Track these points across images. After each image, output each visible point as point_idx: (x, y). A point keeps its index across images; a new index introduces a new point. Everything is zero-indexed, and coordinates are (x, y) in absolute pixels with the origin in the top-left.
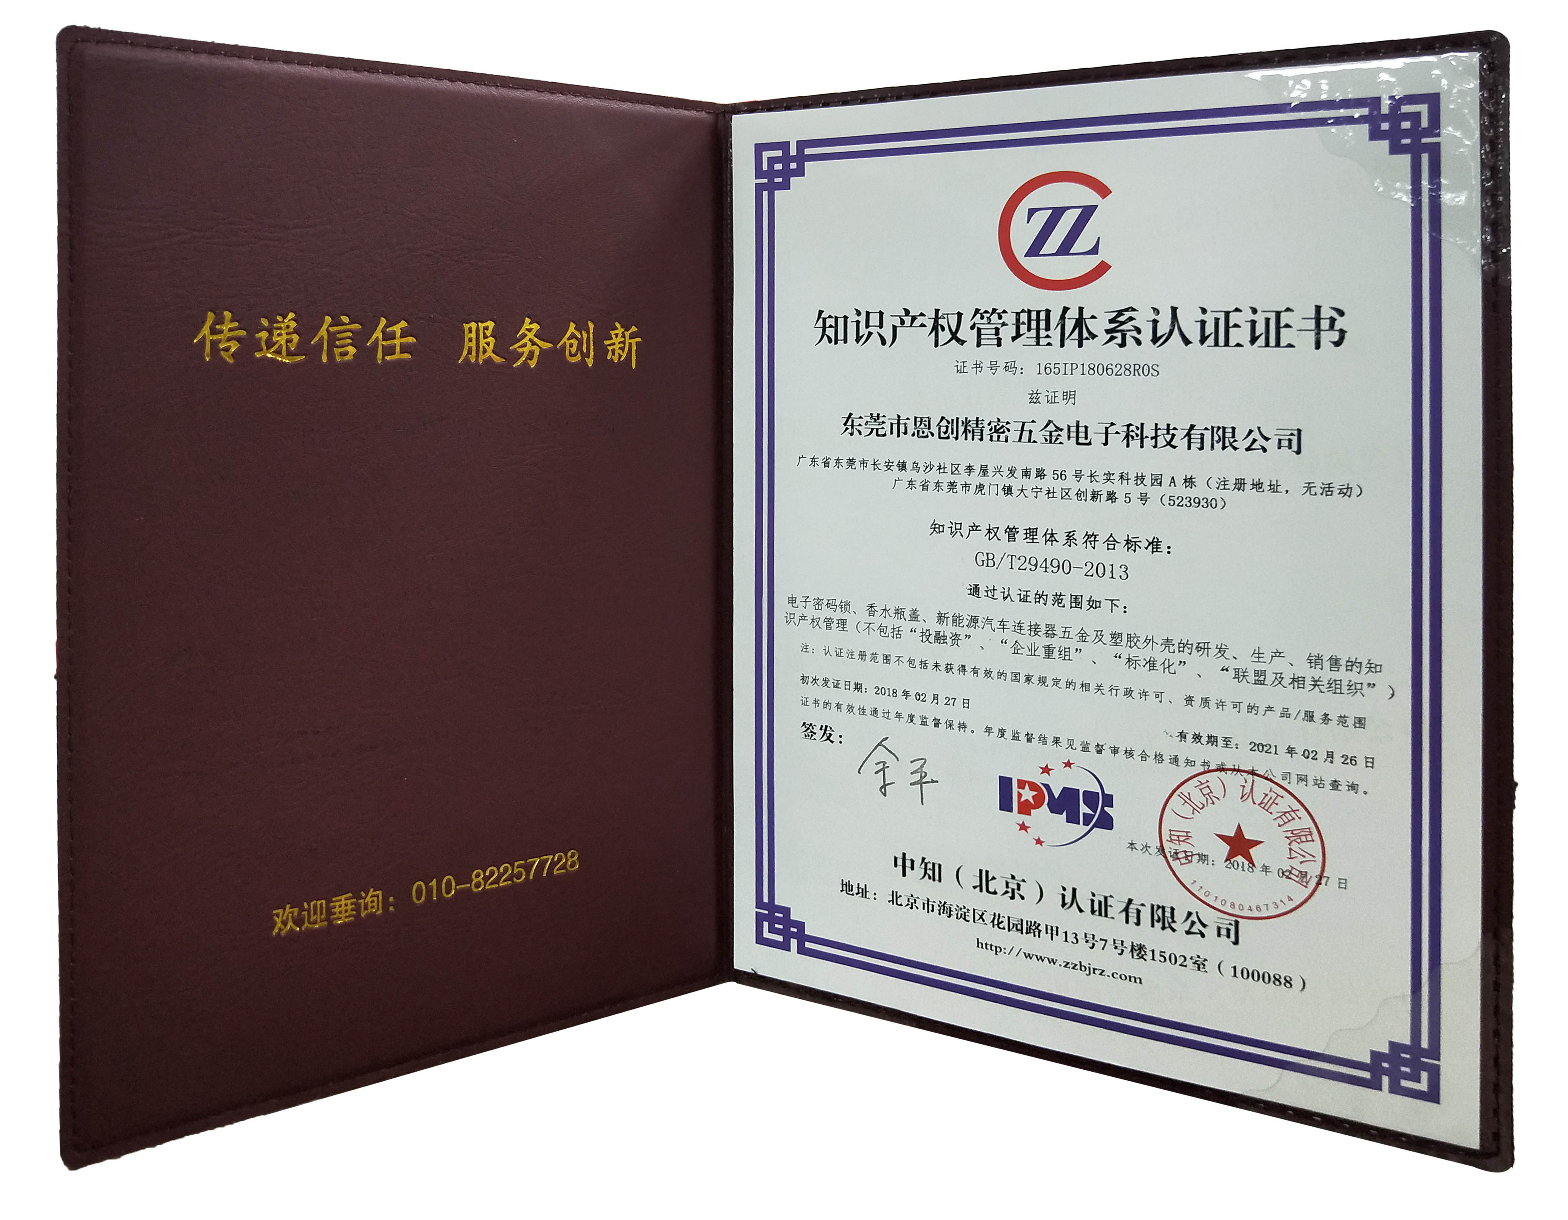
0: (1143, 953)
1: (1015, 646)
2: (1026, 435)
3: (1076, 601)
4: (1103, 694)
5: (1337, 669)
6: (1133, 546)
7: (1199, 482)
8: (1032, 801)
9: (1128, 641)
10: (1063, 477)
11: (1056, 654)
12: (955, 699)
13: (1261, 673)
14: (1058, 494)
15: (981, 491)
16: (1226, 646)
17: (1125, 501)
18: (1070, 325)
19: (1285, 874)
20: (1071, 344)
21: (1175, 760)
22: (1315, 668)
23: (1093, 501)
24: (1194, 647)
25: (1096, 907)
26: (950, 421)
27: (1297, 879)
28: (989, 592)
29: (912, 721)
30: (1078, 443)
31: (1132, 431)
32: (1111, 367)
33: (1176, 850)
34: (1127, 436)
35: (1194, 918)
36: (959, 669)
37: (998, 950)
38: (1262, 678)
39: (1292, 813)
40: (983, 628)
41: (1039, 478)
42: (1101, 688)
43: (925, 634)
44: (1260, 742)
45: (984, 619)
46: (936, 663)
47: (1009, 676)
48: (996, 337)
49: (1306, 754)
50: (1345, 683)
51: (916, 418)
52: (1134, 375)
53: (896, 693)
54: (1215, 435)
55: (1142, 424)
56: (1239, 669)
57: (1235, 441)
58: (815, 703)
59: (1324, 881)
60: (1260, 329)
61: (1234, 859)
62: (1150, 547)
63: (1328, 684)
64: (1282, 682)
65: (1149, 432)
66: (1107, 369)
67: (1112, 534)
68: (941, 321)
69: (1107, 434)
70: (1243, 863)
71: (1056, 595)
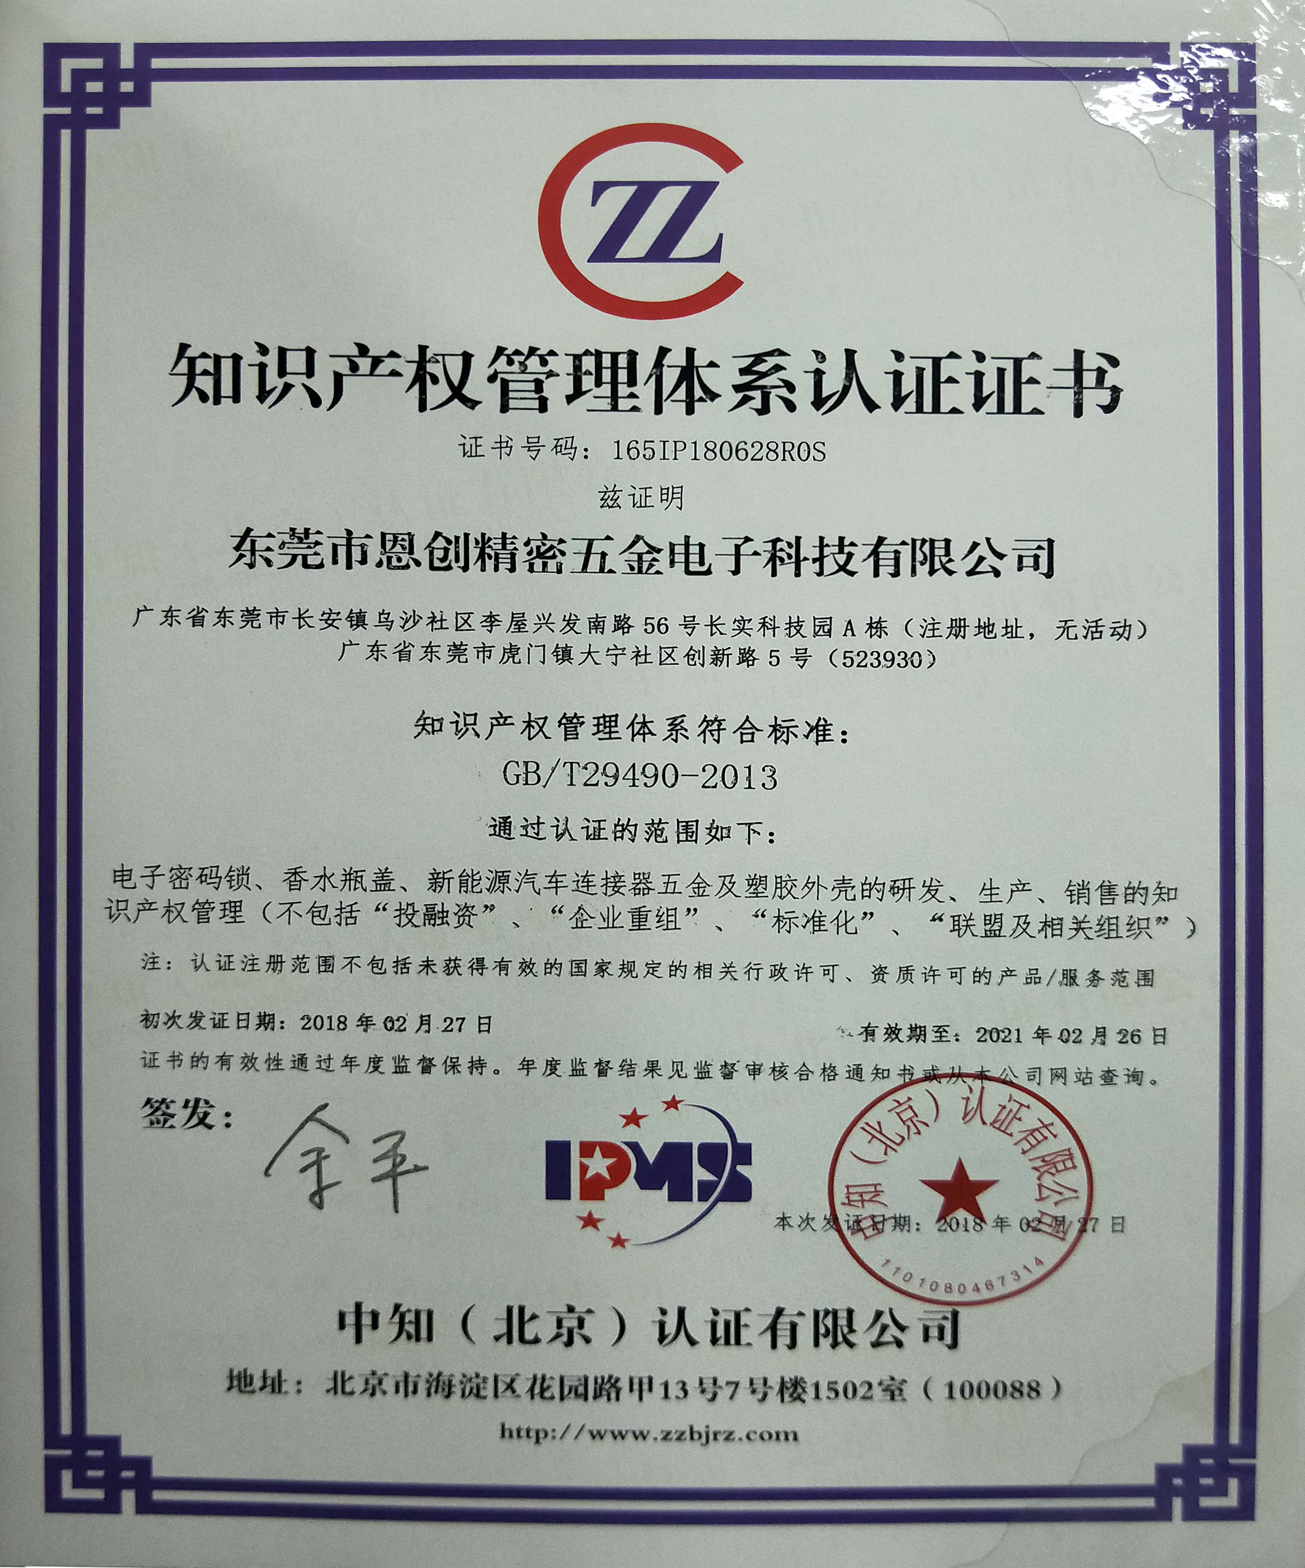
0: (800, 1390)
1: (577, 916)
2: (595, 562)
3: (688, 830)
4: (735, 979)
5: (1111, 901)
6: (785, 735)
7: (893, 627)
8: (606, 1175)
9: (776, 888)
10: (663, 629)
11: (652, 920)
12: (463, 1019)
13: (996, 919)
14: (654, 657)
15: (513, 657)
16: (939, 882)
17: (770, 663)
18: (670, 377)
19: (1031, 1226)
20: (674, 409)
21: (857, 1072)
22: (1078, 903)
23: (716, 665)
24: (887, 888)
25: (720, 1332)
26: (453, 539)
27: (1049, 1230)
28: (529, 828)
29: (376, 1068)
30: (688, 572)
31: (782, 550)
32: (745, 447)
33: (857, 1216)
34: (773, 559)
35: (886, 1319)
36: (472, 966)
37: (542, 1435)
38: (996, 927)
39: (1042, 1131)
40: (517, 891)
41: (621, 631)
42: (731, 969)
43: (405, 913)
44: (994, 1027)
45: (520, 874)
46: (428, 961)
47: (566, 968)
48: (537, 396)
49: (1065, 1037)
50: (1123, 921)
51: (383, 535)
52: (784, 460)
53: (344, 1023)
54: (918, 552)
55: (798, 539)
56: (959, 916)
57: (950, 560)
58: (174, 1061)
59: (1089, 1227)
60: (990, 385)
61: (951, 1216)
62: (813, 735)
63: (1098, 925)
64: (1027, 931)
65: (809, 550)
66: (737, 451)
67: (748, 717)
68: (430, 368)
69: (738, 555)
70: (966, 1219)
71: (653, 823)
